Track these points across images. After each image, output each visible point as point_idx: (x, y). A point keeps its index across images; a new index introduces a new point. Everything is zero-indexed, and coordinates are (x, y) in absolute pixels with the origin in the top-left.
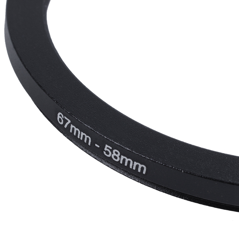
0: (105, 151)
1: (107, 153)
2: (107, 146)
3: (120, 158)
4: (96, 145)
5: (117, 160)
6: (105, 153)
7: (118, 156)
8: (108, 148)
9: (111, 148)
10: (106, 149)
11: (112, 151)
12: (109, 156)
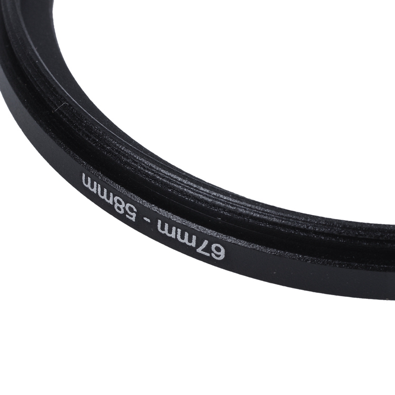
0: (134, 212)
1: (131, 209)
2: (133, 219)
3: (113, 201)
4: (148, 220)
5: (116, 198)
6: (135, 210)
7: (117, 205)
8: (132, 216)
9: (127, 216)
10: (134, 215)
11: (126, 212)
12: (128, 205)
